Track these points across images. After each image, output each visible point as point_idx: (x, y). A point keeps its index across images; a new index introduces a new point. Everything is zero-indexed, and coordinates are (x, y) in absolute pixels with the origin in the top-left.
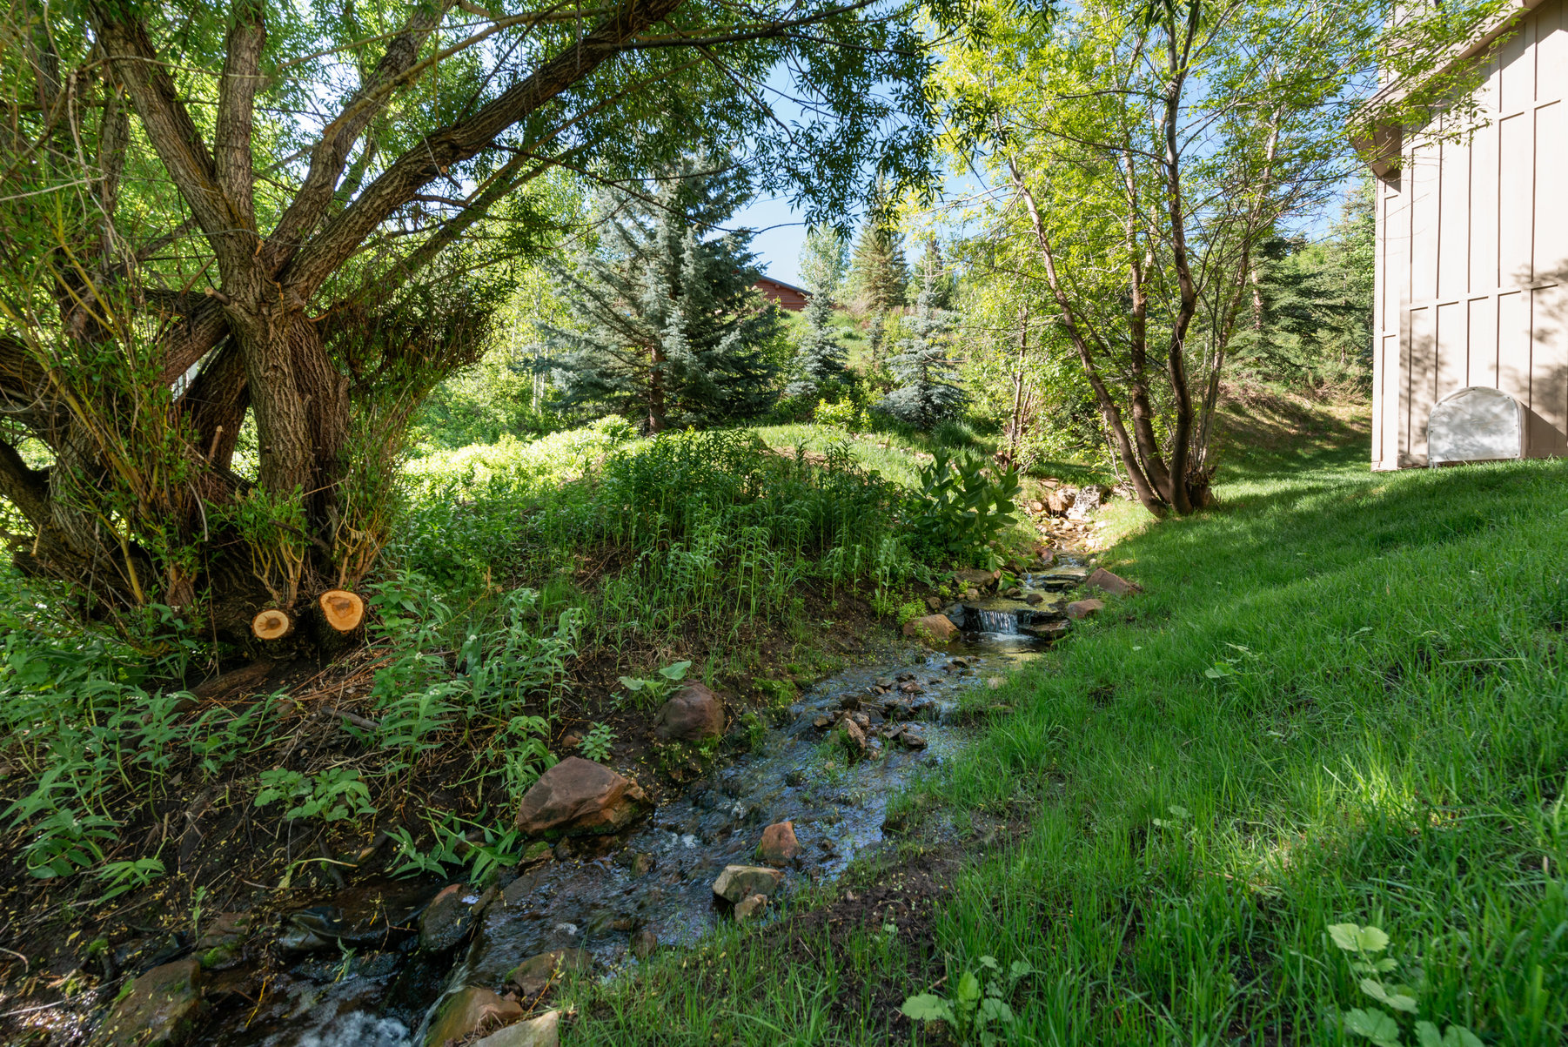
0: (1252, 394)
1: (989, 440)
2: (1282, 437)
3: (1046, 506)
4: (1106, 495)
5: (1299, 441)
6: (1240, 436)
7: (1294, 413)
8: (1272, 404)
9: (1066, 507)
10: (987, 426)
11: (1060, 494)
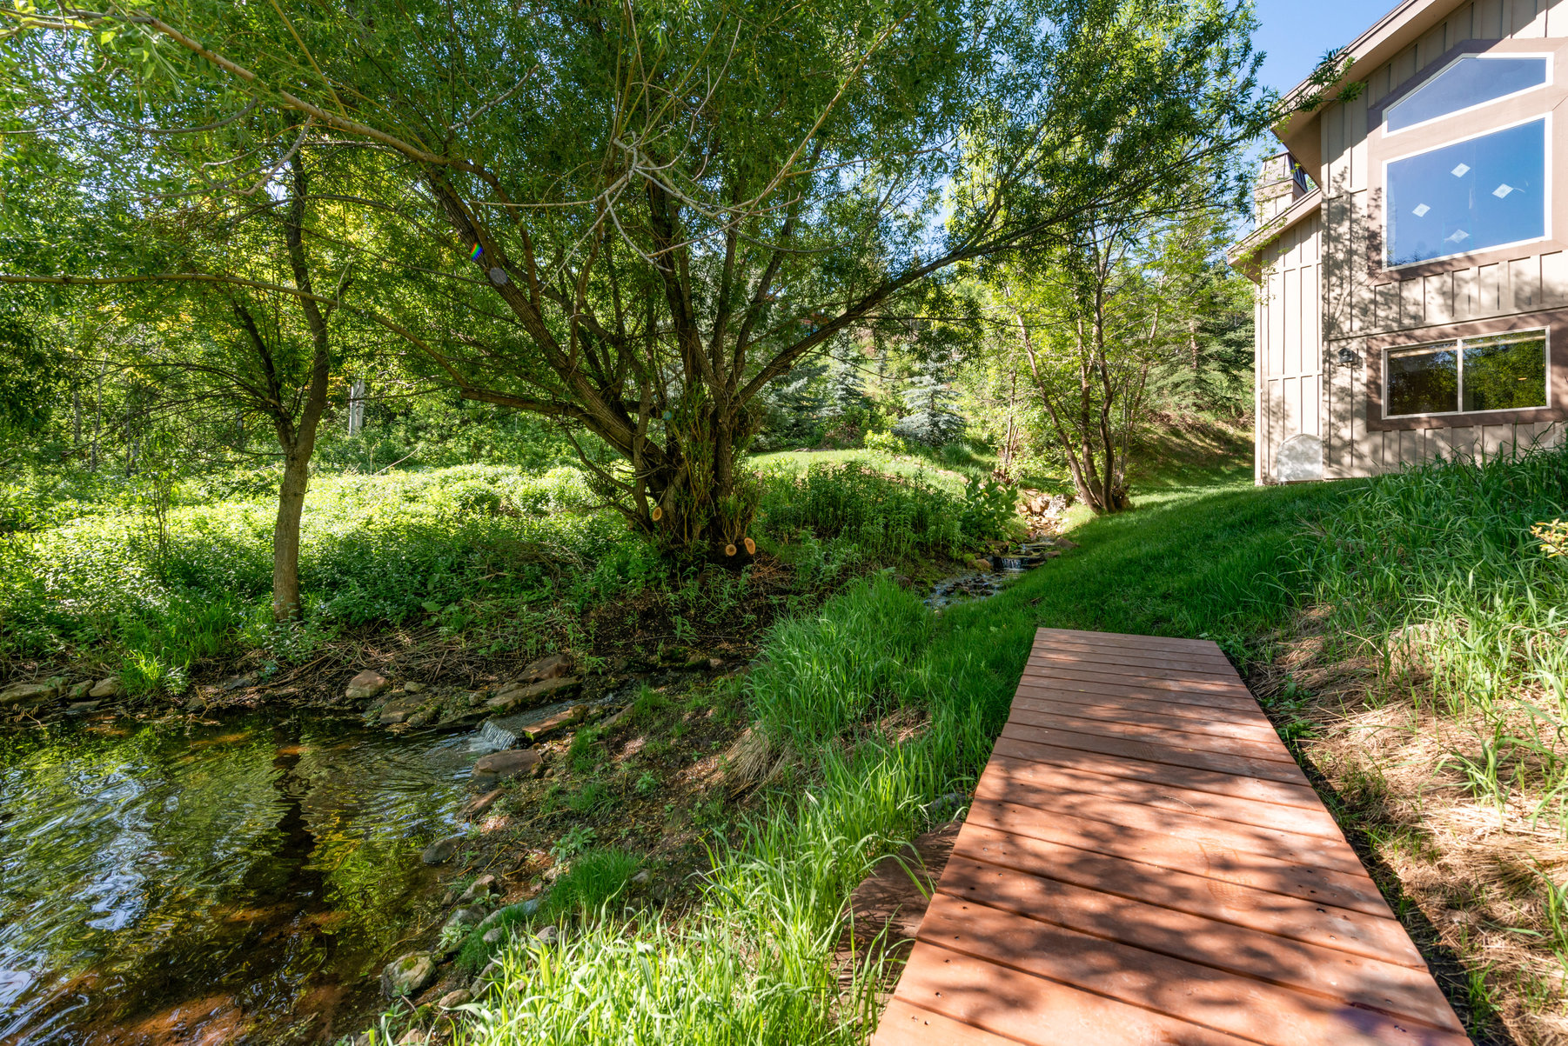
0: (1190, 421)
1: (986, 459)
2: (1211, 456)
3: (1030, 508)
4: (1070, 501)
5: (1224, 460)
6: (1179, 456)
7: (1220, 437)
8: (1204, 430)
9: (1043, 509)
10: (983, 447)
11: (1039, 500)
